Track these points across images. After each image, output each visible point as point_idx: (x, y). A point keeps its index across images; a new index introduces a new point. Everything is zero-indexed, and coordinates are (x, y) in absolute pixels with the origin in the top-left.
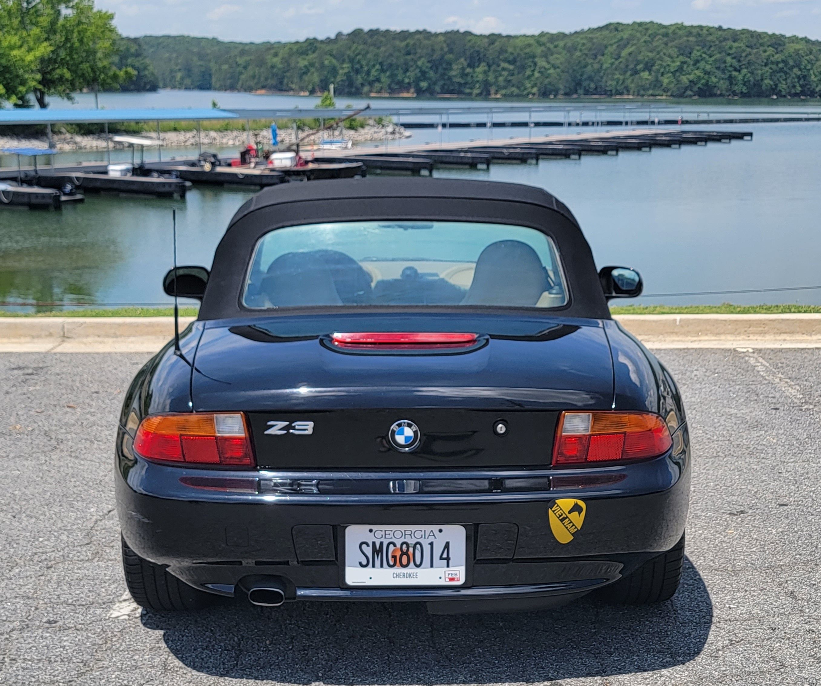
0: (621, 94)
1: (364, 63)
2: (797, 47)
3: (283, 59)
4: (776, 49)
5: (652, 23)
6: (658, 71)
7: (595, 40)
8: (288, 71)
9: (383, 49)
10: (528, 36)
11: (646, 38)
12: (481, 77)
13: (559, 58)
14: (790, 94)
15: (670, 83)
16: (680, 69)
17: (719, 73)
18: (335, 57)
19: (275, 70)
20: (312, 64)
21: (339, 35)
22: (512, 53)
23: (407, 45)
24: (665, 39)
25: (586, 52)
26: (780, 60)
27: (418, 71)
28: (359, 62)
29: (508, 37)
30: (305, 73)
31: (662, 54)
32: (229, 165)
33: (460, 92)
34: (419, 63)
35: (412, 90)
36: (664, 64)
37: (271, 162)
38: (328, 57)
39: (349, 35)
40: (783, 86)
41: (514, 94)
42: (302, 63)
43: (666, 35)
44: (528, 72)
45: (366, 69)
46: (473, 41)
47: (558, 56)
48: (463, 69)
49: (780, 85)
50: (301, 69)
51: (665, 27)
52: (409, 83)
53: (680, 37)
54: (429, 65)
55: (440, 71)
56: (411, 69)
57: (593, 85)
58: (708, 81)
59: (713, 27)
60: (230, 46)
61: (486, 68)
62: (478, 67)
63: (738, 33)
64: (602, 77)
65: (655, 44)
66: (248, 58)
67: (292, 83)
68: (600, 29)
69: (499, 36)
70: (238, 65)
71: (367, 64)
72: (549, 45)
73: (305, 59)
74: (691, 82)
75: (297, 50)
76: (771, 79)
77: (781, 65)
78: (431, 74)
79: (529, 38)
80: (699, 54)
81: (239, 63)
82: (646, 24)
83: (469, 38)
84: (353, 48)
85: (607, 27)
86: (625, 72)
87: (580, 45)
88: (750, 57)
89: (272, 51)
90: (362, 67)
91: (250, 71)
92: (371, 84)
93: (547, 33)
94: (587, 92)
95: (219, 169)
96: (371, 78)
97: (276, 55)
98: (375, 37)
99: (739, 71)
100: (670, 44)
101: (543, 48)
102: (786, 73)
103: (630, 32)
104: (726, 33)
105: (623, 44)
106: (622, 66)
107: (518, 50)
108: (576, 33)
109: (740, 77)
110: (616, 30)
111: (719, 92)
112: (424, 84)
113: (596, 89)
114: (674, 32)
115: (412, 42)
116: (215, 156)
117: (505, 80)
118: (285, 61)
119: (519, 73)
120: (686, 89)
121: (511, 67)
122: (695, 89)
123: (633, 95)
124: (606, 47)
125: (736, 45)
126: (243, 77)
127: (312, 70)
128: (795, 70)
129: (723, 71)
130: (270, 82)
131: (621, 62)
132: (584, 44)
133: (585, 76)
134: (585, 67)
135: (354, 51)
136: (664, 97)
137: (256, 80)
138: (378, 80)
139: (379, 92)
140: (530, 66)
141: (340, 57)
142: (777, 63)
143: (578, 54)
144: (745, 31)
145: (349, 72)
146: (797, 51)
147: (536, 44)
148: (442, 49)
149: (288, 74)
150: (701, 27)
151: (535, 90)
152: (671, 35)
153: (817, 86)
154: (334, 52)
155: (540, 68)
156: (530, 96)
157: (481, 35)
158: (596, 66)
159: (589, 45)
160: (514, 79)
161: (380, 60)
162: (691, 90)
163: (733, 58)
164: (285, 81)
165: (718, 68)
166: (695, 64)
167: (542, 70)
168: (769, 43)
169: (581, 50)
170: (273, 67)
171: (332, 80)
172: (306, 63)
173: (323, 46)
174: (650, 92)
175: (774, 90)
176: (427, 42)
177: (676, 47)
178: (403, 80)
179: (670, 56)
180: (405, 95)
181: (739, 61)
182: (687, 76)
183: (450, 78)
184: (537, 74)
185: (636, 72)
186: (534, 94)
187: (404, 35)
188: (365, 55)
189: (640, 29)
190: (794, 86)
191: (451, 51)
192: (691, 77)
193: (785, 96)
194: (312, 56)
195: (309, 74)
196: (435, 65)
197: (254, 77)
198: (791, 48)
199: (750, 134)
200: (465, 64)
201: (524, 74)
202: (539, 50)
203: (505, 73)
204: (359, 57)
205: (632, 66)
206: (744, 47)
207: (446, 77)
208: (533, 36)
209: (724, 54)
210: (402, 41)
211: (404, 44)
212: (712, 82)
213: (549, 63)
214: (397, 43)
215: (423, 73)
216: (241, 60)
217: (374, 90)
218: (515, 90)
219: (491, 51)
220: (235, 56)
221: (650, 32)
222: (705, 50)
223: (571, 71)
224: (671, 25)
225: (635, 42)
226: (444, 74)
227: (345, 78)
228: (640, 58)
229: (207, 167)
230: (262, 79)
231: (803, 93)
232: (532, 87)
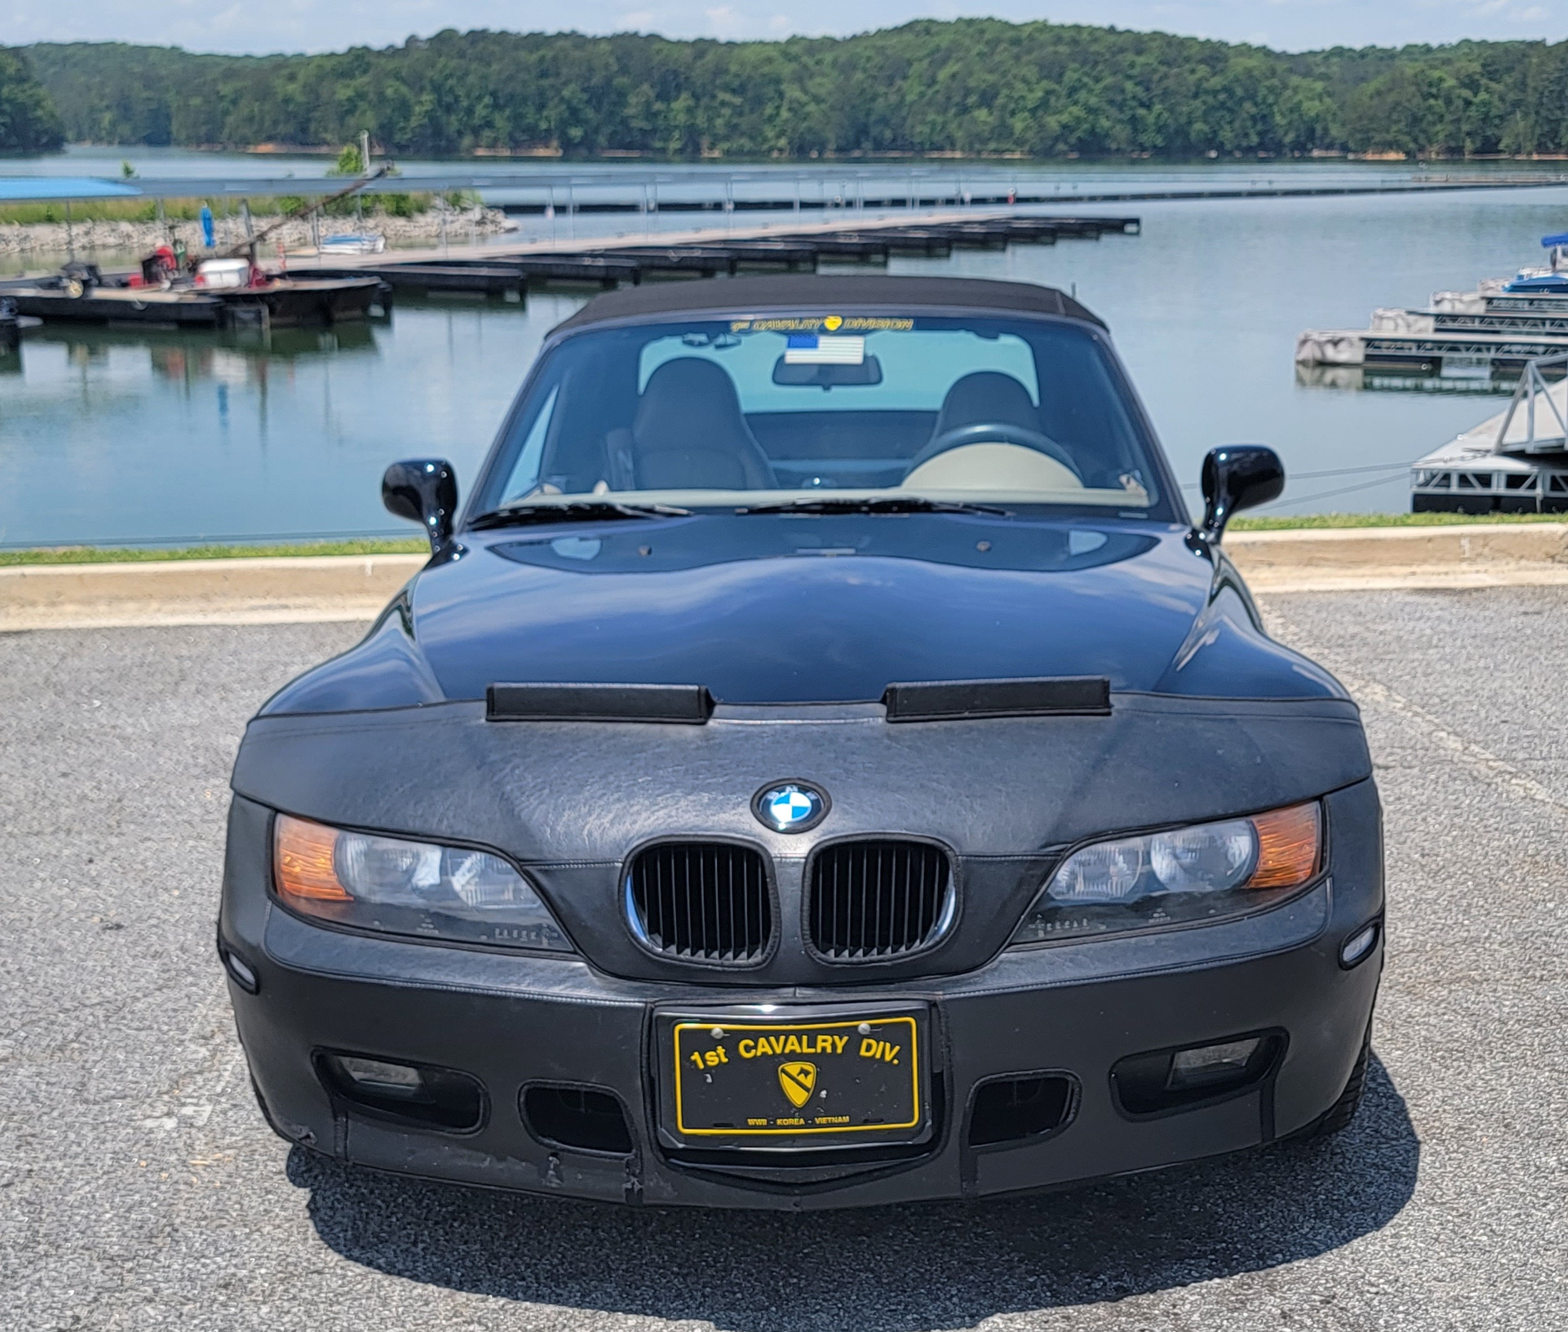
0: (941, 149)
1: (461, 92)
2: (1250, 63)
3: (305, 86)
4: (1213, 67)
5: (990, 19)
6: (1004, 107)
7: (889, 52)
8: (315, 108)
9: (495, 67)
10: (768, 44)
11: (981, 47)
12: (682, 118)
13: (824, 84)
14: (1238, 147)
15: (1027, 128)
16: (1044, 104)
17: (1113, 112)
18: (404, 81)
19: (291, 107)
20: (361, 96)
21: (412, 40)
22: (737, 75)
23: (542, 59)
24: (1015, 50)
25: (874, 72)
26: (1219, 87)
27: (564, 107)
28: (451, 90)
29: (731, 45)
30: (350, 112)
31: (1010, 76)
32: (124, 285)
33: (644, 147)
34: (566, 93)
35: (555, 143)
36: (1016, 95)
37: (202, 279)
38: (390, 82)
39: (430, 40)
40: (1226, 134)
41: (746, 149)
42: (343, 92)
43: (1016, 42)
44: (769, 110)
45: (465, 103)
46: (665, 52)
47: (824, 80)
48: (648, 104)
49: (1221, 133)
50: (340, 104)
51: (1013, 27)
52: (548, 130)
53: (1042, 46)
54: (585, 97)
55: (606, 107)
56: (551, 104)
57: (888, 134)
58: (1093, 128)
59: (1100, 29)
60: (205, 62)
61: (691, 102)
62: (677, 98)
63: (1146, 38)
64: (904, 119)
65: (997, 58)
66: (239, 84)
67: (326, 130)
68: (898, 30)
69: (713, 42)
70: (222, 98)
71: (468, 96)
72: (805, 59)
73: (348, 86)
74: (1065, 127)
75: (333, 70)
76: (1205, 122)
77: (1222, 97)
78: (589, 113)
79: (767, 48)
80: (1076, 76)
81: (222, 93)
82: (981, 21)
83: (657, 46)
84: (440, 66)
85: (910, 26)
86: (945, 110)
87: (864, 60)
88: (1166, 83)
89: (285, 72)
90: (457, 99)
91: (244, 109)
92: (476, 131)
93: (803, 38)
94: (879, 145)
95: (98, 294)
96: (476, 121)
97: (292, 78)
98: (481, 45)
99: (1148, 107)
100: (1025, 59)
101: (794, 66)
102: (1230, 110)
103: (952, 37)
104: (1123, 38)
105: (939, 58)
106: (940, 98)
107: (748, 69)
108: (854, 37)
109: (1151, 119)
110: (928, 32)
111: (1114, 146)
112: (576, 133)
113: (894, 140)
114: (1031, 37)
115: (549, 54)
116: (92, 269)
117: (728, 124)
118: (309, 89)
119: (752, 111)
120: (1056, 139)
121: (737, 100)
122: (1073, 139)
123: (962, 150)
124: (910, 63)
125: (1141, 60)
126: (230, 119)
127: (363, 105)
128: (1248, 106)
129: (1121, 107)
130: (282, 129)
131: (937, 92)
132: (869, 59)
133: (873, 118)
134: (874, 99)
135: (441, 71)
136: (1017, 156)
137: (255, 127)
138: (489, 124)
139: (492, 145)
140: (771, 99)
141: (416, 82)
142: (1215, 93)
143: (859, 76)
144: (1157, 35)
145: (432, 110)
146: (1249, 72)
147: (781, 59)
148: (607, 66)
149: (317, 114)
150: (1077, 28)
151: (782, 142)
152: (1025, 42)
153: (1286, 134)
154: (404, 73)
155: (791, 102)
156: (775, 154)
157: (679, 43)
158: (893, 99)
159: (878, 60)
160: (745, 122)
161: (491, 87)
162: (1066, 143)
163: (1137, 84)
164: (313, 127)
165: (1111, 102)
166: (1069, 95)
167: (795, 105)
168: (1199, 57)
169: (865, 70)
170: (287, 101)
171: (402, 124)
172: (350, 93)
173: (383, 61)
174: (992, 145)
175: (1211, 141)
176: (577, 54)
177: (1036, 64)
178: (537, 126)
179: (1025, 80)
180: (541, 152)
181: (1148, 89)
182: (1057, 117)
183: (624, 122)
184: (785, 114)
185: (964, 110)
186: (781, 150)
187: (536, 40)
188: (461, 78)
189: (971, 30)
190: (1246, 135)
191: (624, 70)
192: (1065, 118)
193: (1230, 153)
194: (361, 81)
195: (357, 113)
196: (596, 97)
197: (251, 119)
198: (1239, 65)
199: (1136, 221)
200: (652, 94)
201: (762, 114)
202: (787, 69)
203: (726, 111)
204: (450, 82)
205: (957, 99)
206: (1155, 64)
207: (618, 119)
208: (776, 43)
209: (1120, 77)
210: (531, 52)
211: (534, 57)
212: (1102, 128)
213: (805, 91)
214: (523, 55)
215: (574, 111)
216: (226, 89)
217: (483, 143)
218: (746, 143)
219: (698, 71)
220: (214, 80)
221: (987, 36)
222: (1086, 69)
223: (847, 108)
224: (1026, 25)
225: (961, 54)
226: (611, 113)
227: (426, 120)
228: (972, 83)
229: (75, 290)
230: (267, 124)
231: (1262, 146)
232: (778, 137)
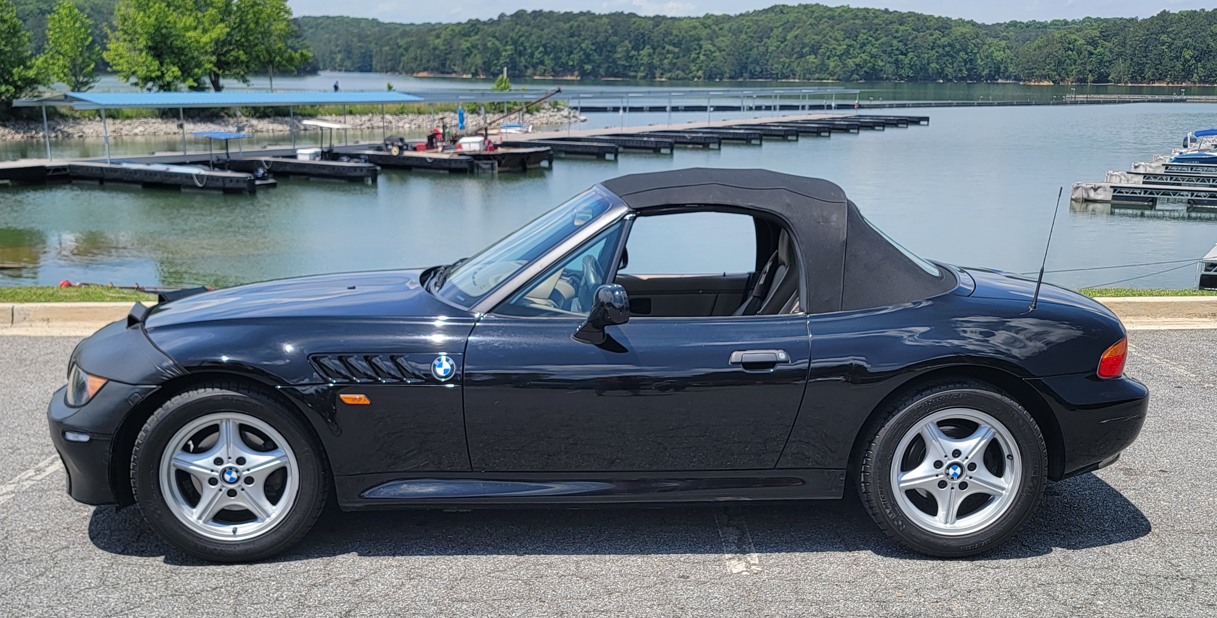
0: (787, 77)
1: (527, 45)
2: (964, 30)
3: (445, 40)
4: (943, 33)
5: (817, 5)
6: (824, 54)
7: (760, 23)
8: (450, 53)
9: (546, 31)
10: (693, 18)
11: (812, 21)
12: (646, 60)
13: (724, 41)
14: (956, 78)
15: (836, 66)
16: (847, 52)
17: (885, 57)
18: (497, 39)
19: (437, 52)
20: (474, 46)
21: (502, 16)
22: (677, 36)
23: (571, 27)
24: (831, 22)
25: (752, 34)
26: (946, 43)
27: (582, 53)
28: (522, 43)
29: (673, 18)
30: (468, 55)
31: (828, 37)
33: (625, 75)
34: (583, 45)
35: (576, 73)
36: (831, 47)
37: (460, 147)
38: (490, 38)
39: (512, 16)
40: (949, 70)
41: (680, 76)
42: (465, 45)
43: (832, 18)
44: (693, 55)
45: (529, 51)
46: (637, 23)
47: (724, 39)
48: (628, 52)
49: (946, 69)
50: (463, 51)
51: (831, 9)
52: (573, 66)
53: (847, 20)
54: (594, 47)
55: (605, 53)
56: (575, 52)
57: (758, 69)
58: (874, 65)
59: (879, 10)
60: (390, 28)
61: (651, 51)
62: (642, 49)
63: (904, 16)
64: (768, 61)
65: (820, 27)
66: (409, 39)
67: (454, 65)
68: (765, 11)
69: (664, 18)
70: (400, 47)
71: (531, 47)
72: (714, 27)
73: (467, 41)
74: (857, 65)
75: (460, 32)
76: (937, 63)
77: (947, 49)
78: (596, 57)
79: (694, 20)
80: (865, 37)
81: (400, 44)
82: (812, 6)
83: (634, 20)
84: (516, 30)
85: (772, 9)
86: (791, 56)
87: (746, 27)
88: (916, 41)
89: (434, 33)
90: (525, 49)
91: (412, 53)
92: (535, 66)
93: (712, 15)
94: (753, 76)
95: (407, 153)
96: (535, 61)
97: (438, 36)
98: (538, 19)
99: (906, 55)
100: (837, 27)
101: (708, 30)
102: (952, 57)
103: (795, 15)
104: (892, 15)
105: (788, 27)
106: (788, 49)
107: (683, 32)
108: (741, 15)
109: (907, 61)
110: (782, 12)
111: (885, 76)
112: (588, 67)
113: (761, 72)
114: (840, 16)
115: (576, 24)
116: (402, 140)
117: (670, 63)
118: (447, 42)
119: (684, 56)
120: (852, 73)
121: (677, 50)
122: (862, 73)
123: (799, 79)
124: (772, 30)
125: (902, 28)
126: (404, 59)
127: (475, 51)
128: (962, 54)
129: (890, 55)
130: (432, 64)
131: (786, 45)
132: (749, 27)
133: (750, 59)
134: (751, 50)
135: (517, 33)
136: (830, 81)
137: (418, 63)
138: (542, 63)
139: (543, 75)
140: (695, 49)
141: (503, 39)
142: (944, 47)
143: (743, 36)
144: (911, 14)
145: (512, 54)
146: (963, 35)
147: (701, 26)
148: (606, 31)
149: (450, 56)
150: (867, 10)
151: (700, 73)
152: (836, 18)
153: (984, 70)
154: (497, 34)
155: (705, 51)
156: (696, 79)
157: (646, 17)
158: (762, 49)
159: (755, 27)
160: (679, 62)
161: (543, 42)
162: (858, 74)
163: (899, 41)
164: (448, 62)
165: (884, 52)
166: (861, 47)
167: (707, 52)
168: (936, 27)
169: (746, 33)
170: (435, 49)
171: (495, 62)
172: (469, 45)
173: (486, 27)
174: (817, 76)
175: (940, 74)
176: (591, 23)
177: (842, 30)
178: (567, 63)
179: (836, 40)
180: (569, 78)
181: (906, 45)
182: (854, 60)
183: (614, 61)
184: (702, 57)
185: (802, 56)
186: (699, 78)
187: (568, 17)
188: (527, 38)
189: (806, 11)
190: (961, 70)
191: (615, 33)
192: (858, 60)
193: (951, 80)
194: (474, 38)
195: (472, 56)
196: (599, 48)
197: (415, 59)
198: (958, 31)
199: (927, 119)
200: (630, 46)
201: (689, 57)
202: (704, 33)
203: (670, 56)
204: (522, 39)
205: (798, 49)
206: (910, 31)
207: (610, 60)
208: (698, 18)
209: (890, 37)
210: (565, 23)
211: (567, 26)
212: (879, 66)
213: (714, 45)
214: (561, 24)
215: (588, 56)
216: (402, 42)
217: (538, 73)
218: (681, 74)
219: (656, 33)
220: (396, 38)
221: (816, 14)
222: (871, 32)
223: (736, 54)
224: (837, 8)
225: (800, 25)
226: (608, 57)
227: (508, 60)
228: (806, 41)
229: (395, 151)
230: (424, 61)
231: (969, 77)
232: (698, 71)
